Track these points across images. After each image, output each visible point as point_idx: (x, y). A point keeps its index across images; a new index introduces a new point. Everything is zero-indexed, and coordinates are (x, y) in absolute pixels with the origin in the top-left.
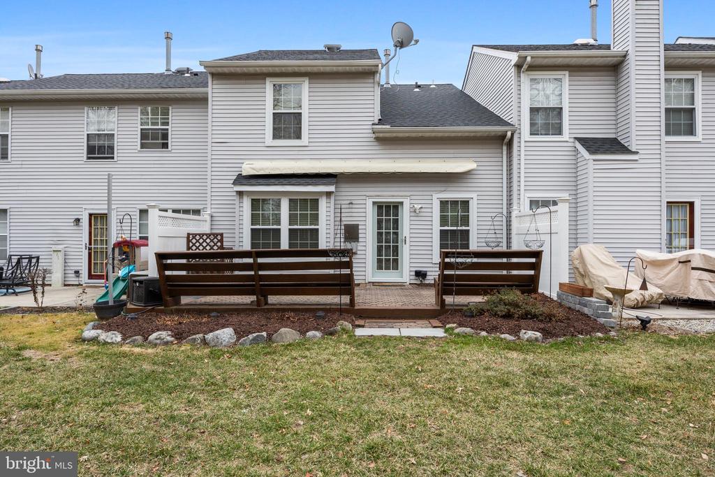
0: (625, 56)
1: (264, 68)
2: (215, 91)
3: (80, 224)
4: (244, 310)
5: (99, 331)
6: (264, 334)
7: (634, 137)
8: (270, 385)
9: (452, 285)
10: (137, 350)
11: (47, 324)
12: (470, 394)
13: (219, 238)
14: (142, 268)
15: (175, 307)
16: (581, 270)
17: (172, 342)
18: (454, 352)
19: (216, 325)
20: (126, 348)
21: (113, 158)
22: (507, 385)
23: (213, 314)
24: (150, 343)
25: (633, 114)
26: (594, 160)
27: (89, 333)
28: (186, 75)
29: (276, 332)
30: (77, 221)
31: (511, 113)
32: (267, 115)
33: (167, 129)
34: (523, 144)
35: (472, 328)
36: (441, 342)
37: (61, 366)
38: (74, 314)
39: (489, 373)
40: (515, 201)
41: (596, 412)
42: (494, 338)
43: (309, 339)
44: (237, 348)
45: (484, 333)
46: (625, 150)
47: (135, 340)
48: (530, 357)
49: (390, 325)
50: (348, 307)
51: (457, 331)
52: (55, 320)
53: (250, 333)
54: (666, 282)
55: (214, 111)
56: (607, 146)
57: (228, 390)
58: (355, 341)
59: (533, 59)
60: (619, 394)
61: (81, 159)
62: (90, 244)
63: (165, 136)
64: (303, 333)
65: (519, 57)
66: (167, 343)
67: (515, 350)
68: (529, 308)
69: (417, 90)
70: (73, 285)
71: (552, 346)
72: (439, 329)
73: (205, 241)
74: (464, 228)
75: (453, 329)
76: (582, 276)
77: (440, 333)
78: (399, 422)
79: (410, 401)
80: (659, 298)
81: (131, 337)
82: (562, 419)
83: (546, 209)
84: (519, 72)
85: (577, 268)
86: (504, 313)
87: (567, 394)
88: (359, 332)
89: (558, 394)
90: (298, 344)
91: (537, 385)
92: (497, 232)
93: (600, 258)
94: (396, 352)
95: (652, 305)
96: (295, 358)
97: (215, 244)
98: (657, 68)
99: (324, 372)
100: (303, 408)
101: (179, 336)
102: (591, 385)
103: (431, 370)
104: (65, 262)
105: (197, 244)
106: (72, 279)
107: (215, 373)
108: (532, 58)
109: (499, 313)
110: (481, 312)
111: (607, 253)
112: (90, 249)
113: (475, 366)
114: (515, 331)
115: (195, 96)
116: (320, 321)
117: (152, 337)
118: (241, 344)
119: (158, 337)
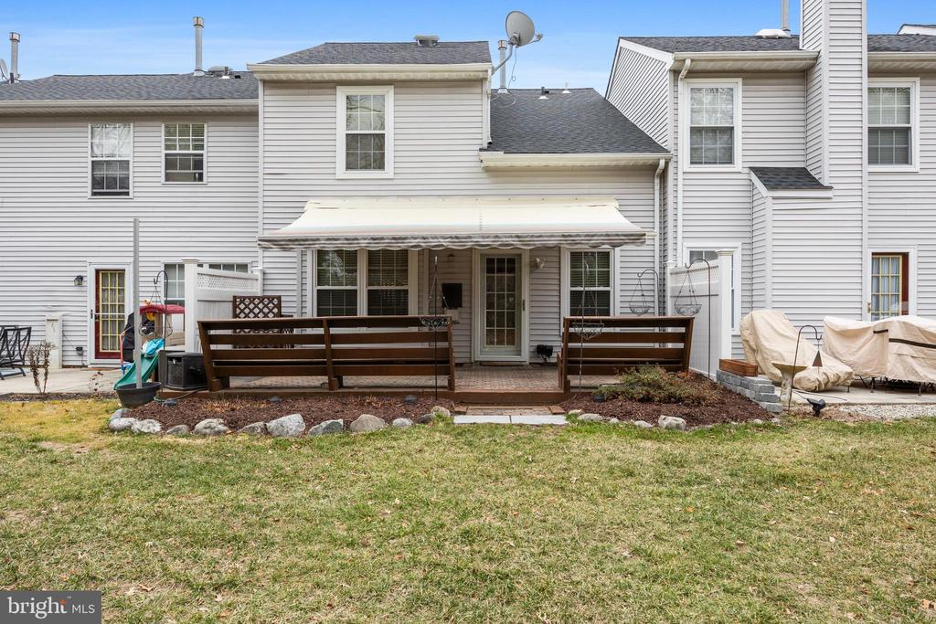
0: (816, 59)
1: (334, 74)
2: (267, 104)
3: (84, 284)
4: (312, 395)
5: (132, 419)
6: (341, 421)
7: (826, 168)
8: (350, 476)
9: (578, 362)
10: (183, 441)
11: (57, 413)
12: (586, 484)
13: (276, 302)
14: (174, 342)
15: (224, 391)
16: (752, 344)
17: (225, 432)
18: (575, 442)
19: (279, 411)
20: (168, 439)
21: (127, 194)
22: (631, 474)
23: (273, 399)
24: (197, 432)
25: (826, 137)
26: (774, 198)
27: (118, 422)
28: (224, 77)
29: (355, 419)
30: (80, 279)
31: (665, 134)
32: (338, 137)
33: (202, 155)
34: (680, 176)
35: (600, 414)
36: (560, 431)
37: (92, 458)
38: (90, 400)
39: (613, 463)
40: (670, 253)
41: (727, 500)
42: (627, 426)
43: (396, 428)
44: (308, 437)
45: (614, 420)
46: (814, 184)
47: (179, 429)
48: (667, 447)
49: (499, 412)
50: (445, 390)
51: (580, 418)
52: (67, 407)
53: (322, 420)
54: (858, 358)
55: (267, 132)
56: (792, 179)
57: (301, 482)
58: (454, 429)
59: (694, 63)
60: (760, 483)
61: (85, 195)
62: (97, 311)
63: (199, 164)
64: (389, 420)
65: (676, 60)
66: (218, 433)
67: (650, 438)
68: (672, 389)
69: (544, 97)
70: (74, 367)
71: (696, 434)
72: (560, 416)
73: (256, 306)
74: (602, 288)
75: (576, 415)
76: (754, 351)
77: (560, 420)
78: (500, 510)
79: (515, 491)
80: (847, 379)
81: (172, 426)
82: (685, 506)
83: (704, 265)
84: (676, 80)
85: (748, 341)
86: (642, 396)
87: (699, 484)
88: (458, 420)
89: (689, 483)
90: (383, 434)
91: (667, 474)
92: (645, 293)
93: (776, 327)
94: (504, 442)
95: (840, 388)
96: (380, 449)
97: (271, 311)
98: (858, 74)
99: (416, 463)
100: (390, 498)
101: (234, 425)
102: (731, 475)
103: (543, 460)
104: (64, 336)
105: (247, 311)
106: (73, 359)
107: (283, 465)
108: (692, 60)
109: (635, 396)
110: (614, 395)
111: (787, 322)
112: (97, 317)
113: (597, 456)
114: (652, 418)
115: (238, 109)
116: (411, 408)
117: (200, 425)
118: (311, 433)
119: (208, 425)
